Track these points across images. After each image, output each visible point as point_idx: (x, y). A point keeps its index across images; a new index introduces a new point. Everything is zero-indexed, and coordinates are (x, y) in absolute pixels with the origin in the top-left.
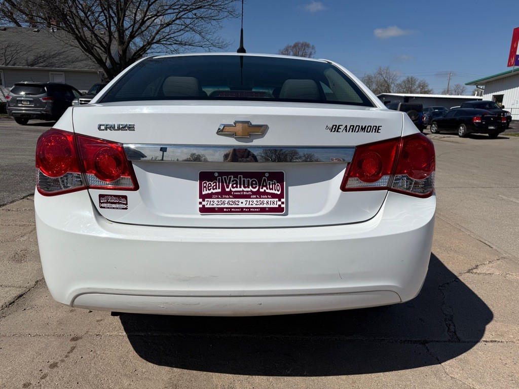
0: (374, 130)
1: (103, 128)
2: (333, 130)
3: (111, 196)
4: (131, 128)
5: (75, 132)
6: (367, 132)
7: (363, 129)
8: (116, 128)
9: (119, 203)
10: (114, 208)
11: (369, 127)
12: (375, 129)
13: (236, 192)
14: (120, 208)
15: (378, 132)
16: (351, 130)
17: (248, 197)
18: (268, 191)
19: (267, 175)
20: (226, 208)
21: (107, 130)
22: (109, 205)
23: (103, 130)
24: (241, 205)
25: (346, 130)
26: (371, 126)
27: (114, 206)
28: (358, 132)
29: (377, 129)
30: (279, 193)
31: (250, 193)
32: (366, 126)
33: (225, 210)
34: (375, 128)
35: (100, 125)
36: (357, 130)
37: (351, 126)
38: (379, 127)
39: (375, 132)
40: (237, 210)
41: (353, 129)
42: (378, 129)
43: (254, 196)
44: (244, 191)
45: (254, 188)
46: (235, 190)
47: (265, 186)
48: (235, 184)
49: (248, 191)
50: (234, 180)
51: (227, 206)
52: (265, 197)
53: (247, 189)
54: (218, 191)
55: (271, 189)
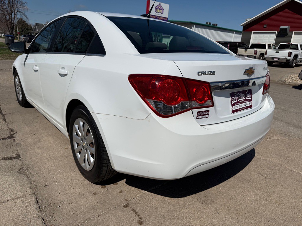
1: (200, 74)
3: (203, 111)
4: (214, 73)
5: (184, 77)
8: (207, 74)
9: (206, 115)
10: (203, 118)
14: (205, 118)
17: (243, 102)
18: (248, 98)
19: (247, 91)
20: (239, 109)
21: (202, 75)
22: (201, 117)
23: (200, 75)
24: (242, 107)
27: (203, 117)
30: (250, 99)
33: (238, 110)
35: (199, 72)
40: (240, 109)
43: (244, 102)
44: (242, 100)
45: (244, 98)
46: (240, 100)
47: (247, 96)
48: (240, 97)
49: (243, 100)
50: (240, 95)
51: (239, 108)
52: (247, 101)
53: (243, 99)
54: (236, 101)
55: (249, 98)
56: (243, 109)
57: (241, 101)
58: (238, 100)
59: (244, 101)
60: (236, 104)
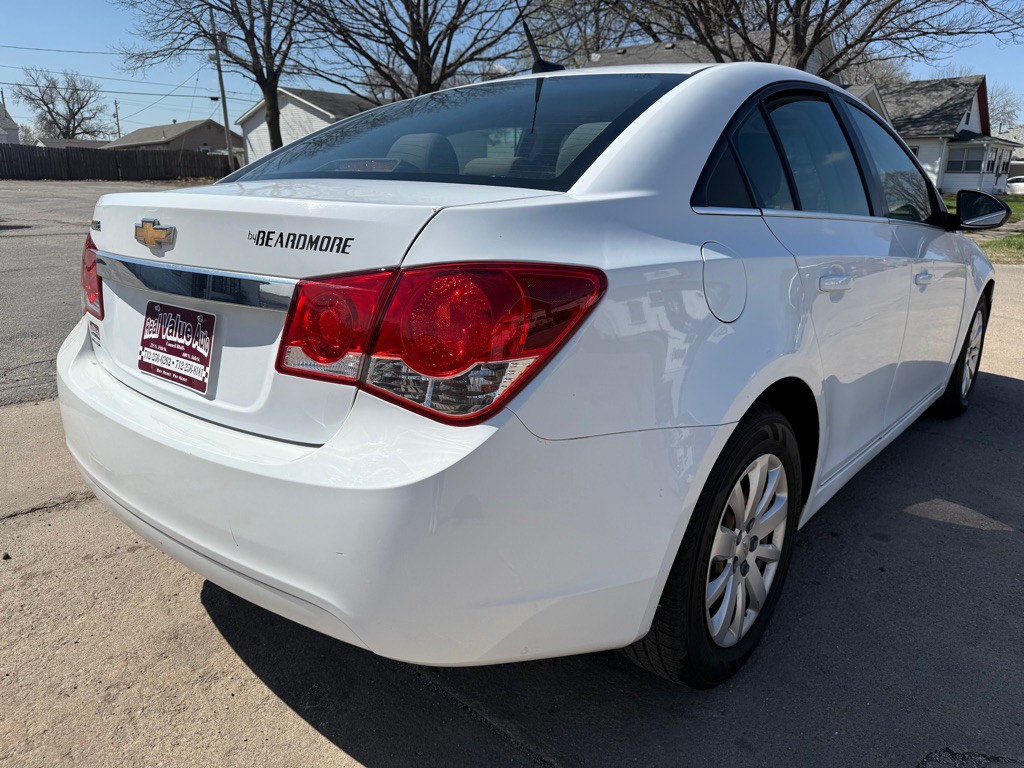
0: (335, 248)
2: (260, 241)
3: (94, 324)
6: (321, 249)
7: (314, 243)
11: (326, 240)
12: (339, 245)
13: (171, 342)
15: (343, 251)
16: (290, 243)
17: (177, 353)
18: (199, 349)
19: (202, 321)
20: (159, 368)
24: (172, 368)
25: (281, 242)
26: (329, 238)
28: (303, 248)
29: (342, 245)
30: (206, 354)
31: (182, 348)
32: (318, 237)
34: (337, 241)
36: (300, 246)
37: (290, 235)
38: (347, 240)
39: (338, 251)
40: (165, 373)
41: (293, 241)
42: (345, 245)
43: (185, 355)
44: (177, 343)
45: (188, 340)
46: (170, 338)
47: (197, 339)
48: (172, 328)
49: (181, 344)
50: (172, 322)
51: (159, 364)
52: (194, 358)
53: (181, 341)
54: (156, 336)
55: (202, 346)
56: (173, 377)
57: (170, 345)
58: (164, 337)
59: (185, 351)
60: (152, 345)
